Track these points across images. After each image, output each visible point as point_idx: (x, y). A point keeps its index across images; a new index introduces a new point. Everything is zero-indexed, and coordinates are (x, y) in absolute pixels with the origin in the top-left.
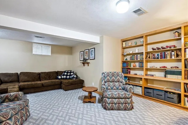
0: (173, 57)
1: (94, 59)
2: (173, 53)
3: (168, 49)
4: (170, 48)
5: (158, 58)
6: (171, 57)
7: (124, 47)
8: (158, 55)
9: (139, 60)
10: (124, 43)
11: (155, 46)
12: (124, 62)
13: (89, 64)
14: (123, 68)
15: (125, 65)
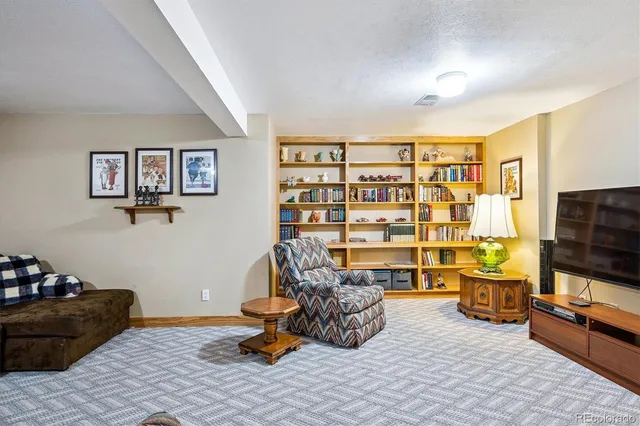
0: (401, 199)
1: (215, 193)
2: (401, 191)
3: (392, 182)
4: (395, 180)
5: (373, 200)
6: (397, 199)
7: (285, 162)
8: (373, 192)
9: (330, 202)
10: (285, 150)
11: (367, 172)
12: (283, 208)
13: (175, 215)
14: (281, 226)
15: (289, 216)
